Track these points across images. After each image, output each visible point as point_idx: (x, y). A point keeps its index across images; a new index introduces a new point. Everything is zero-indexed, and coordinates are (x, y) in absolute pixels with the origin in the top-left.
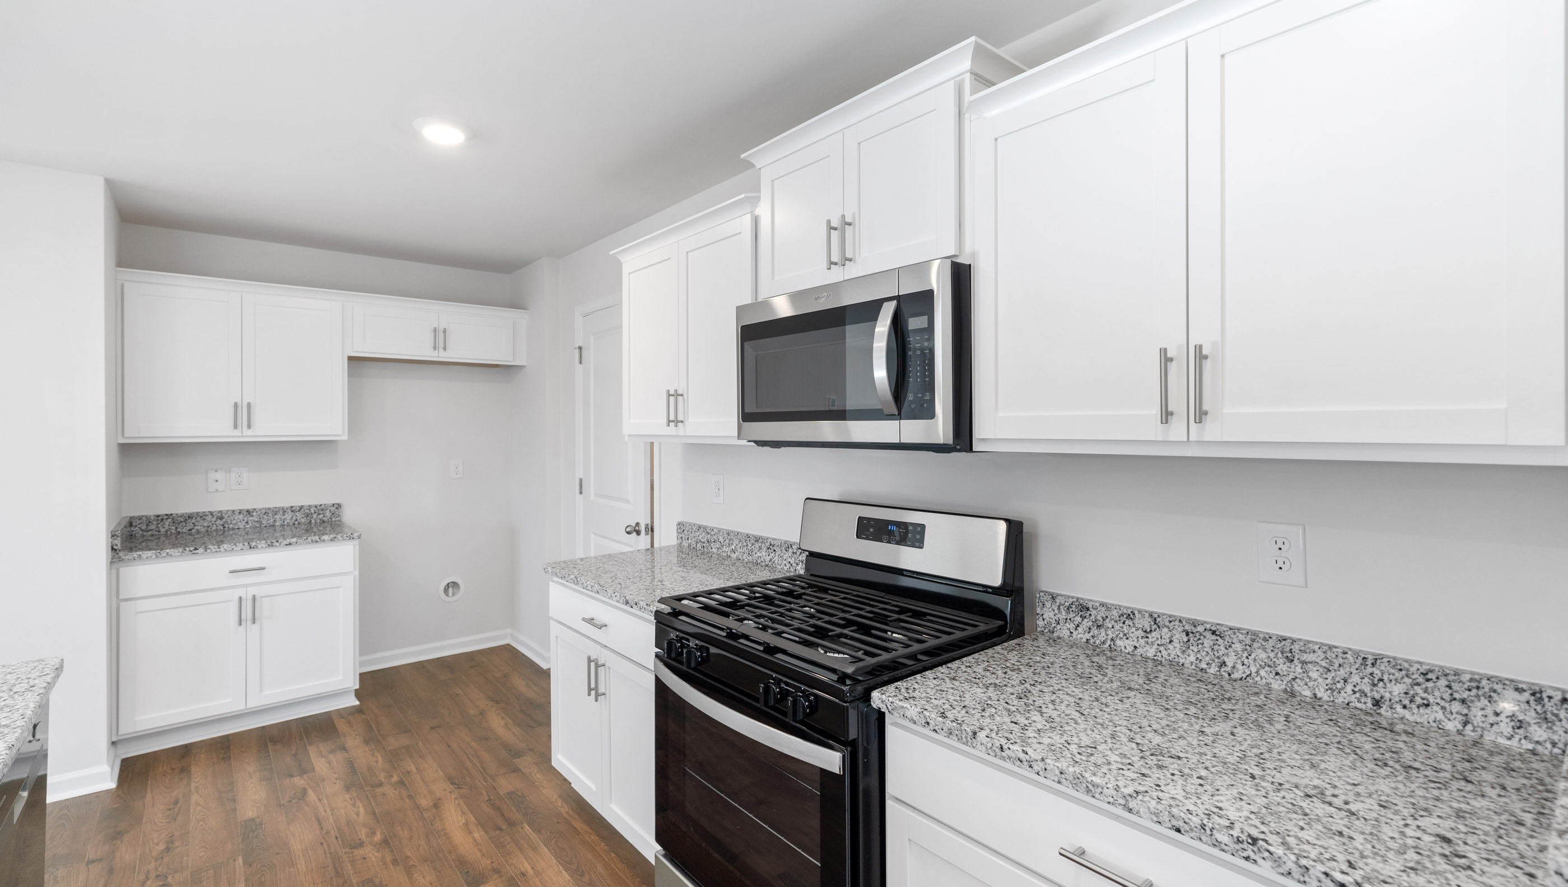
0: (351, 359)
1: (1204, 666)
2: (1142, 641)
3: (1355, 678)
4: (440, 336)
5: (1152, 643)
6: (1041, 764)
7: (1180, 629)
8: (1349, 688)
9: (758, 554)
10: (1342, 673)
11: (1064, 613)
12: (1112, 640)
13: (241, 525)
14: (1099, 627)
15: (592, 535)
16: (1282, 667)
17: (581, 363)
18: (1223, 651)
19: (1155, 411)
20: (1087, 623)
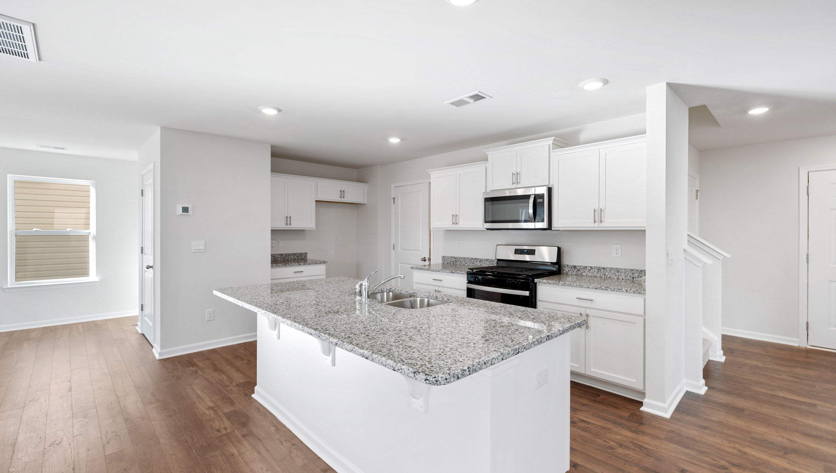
0: (316, 201)
1: (601, 276)
2: (588, 273)
3: (630, 274)
4: (342, 193)
5: (591, 273)
6: (573, 284)
7: (597, 269)
8: (629, 276)
9: (476, 263)
10: (627, 273)
11: (570, 269)
12: (582, 273)
13: (279, 259)
14: (579, 271)
15: (400, 264)
16: (617, 274)
17: (394, 203)
18: (605, 272)
19: (593, 221)
20: (576, 270)
